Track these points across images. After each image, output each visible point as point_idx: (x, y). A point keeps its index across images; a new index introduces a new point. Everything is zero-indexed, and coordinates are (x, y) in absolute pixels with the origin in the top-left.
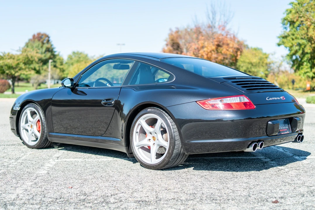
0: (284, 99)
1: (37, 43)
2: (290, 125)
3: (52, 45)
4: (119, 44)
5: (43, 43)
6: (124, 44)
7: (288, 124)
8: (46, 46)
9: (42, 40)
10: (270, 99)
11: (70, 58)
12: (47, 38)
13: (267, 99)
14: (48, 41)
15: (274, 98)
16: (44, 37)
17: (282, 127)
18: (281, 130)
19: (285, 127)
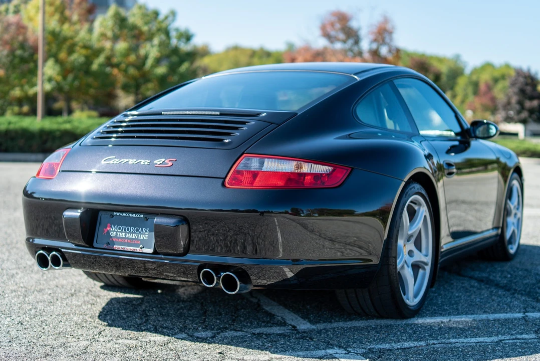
13: (102, 161)
17: (123, 232)
18: (117, 240)
19: (136, 234)
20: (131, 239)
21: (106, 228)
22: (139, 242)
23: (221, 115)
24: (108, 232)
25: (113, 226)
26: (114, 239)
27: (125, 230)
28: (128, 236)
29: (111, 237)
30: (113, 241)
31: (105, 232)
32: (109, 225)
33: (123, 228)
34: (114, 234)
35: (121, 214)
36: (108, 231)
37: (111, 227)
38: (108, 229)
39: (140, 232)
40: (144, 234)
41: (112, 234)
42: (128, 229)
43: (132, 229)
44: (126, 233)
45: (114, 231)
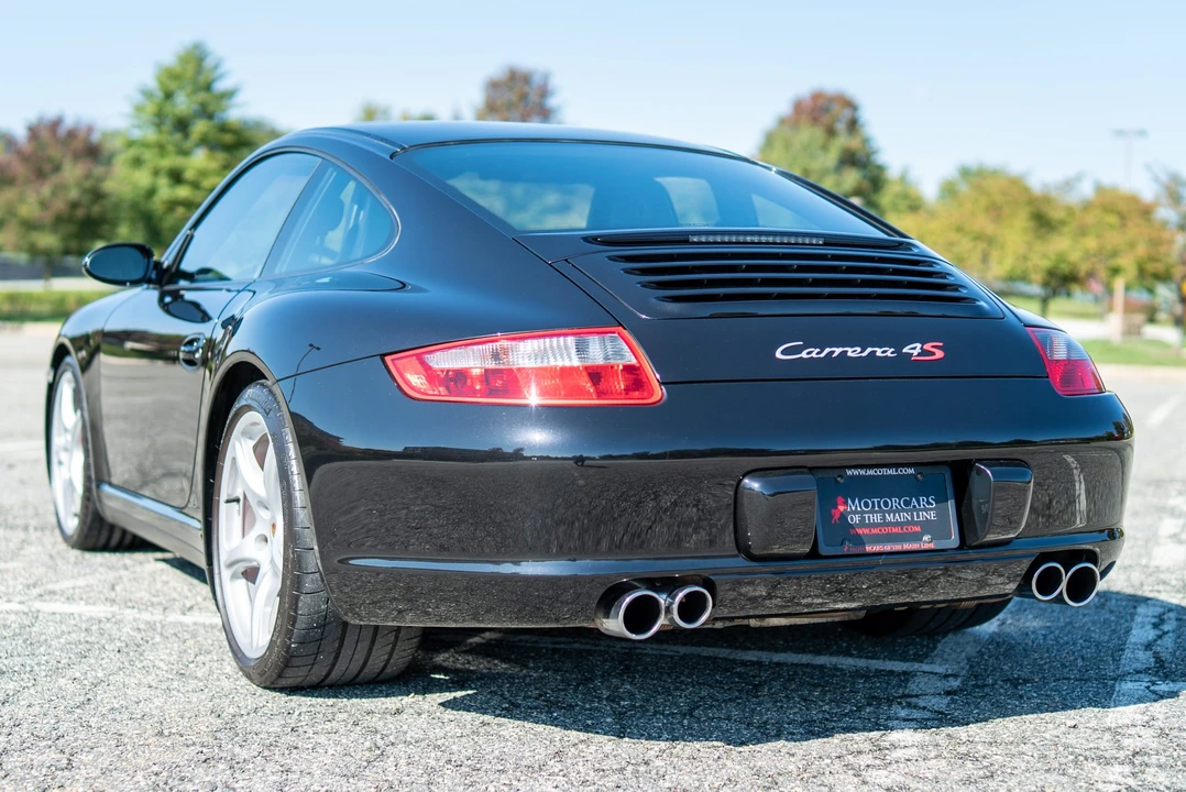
0: (939, 354)
1: (808, 134)
2: (951, 504)
3: (866, 141)
4: (1120, 133)
5: (831, 132)
6: (1142, 133)
7: (941, 499)
8: (843, 141)
9: (826, 119)
10: (804, 355)
11: (949, 190)
12: (846, 114)
13: (778, 355)
14: (853, 125)
15: (838, 351)
16: (836, 108)
17: (877, 512)
18: (866, 531)
19: (907, 511)
20: (897, 524)
21: (836, 508)
22: (918, 529)
23: (825, 244)
24: (843, 517)
25: (850, 501)
26: (860, 531)
27: (879, 506)
28: (890, 518)
29: (852, 526)
30: (859, 535)
31: (837, 517)
32: (840, 499)
33: (873, 502)
34: (857, 519)
35: (862, 472)
36: (841, 513)
37: (846, 503)
38: (841, 508)
39: (914, 506)
40: (926, 510)
41: (852, 518)
42: (886, 504)
43: (894, 502)
44: (884, 512)
45: (856, 512)
